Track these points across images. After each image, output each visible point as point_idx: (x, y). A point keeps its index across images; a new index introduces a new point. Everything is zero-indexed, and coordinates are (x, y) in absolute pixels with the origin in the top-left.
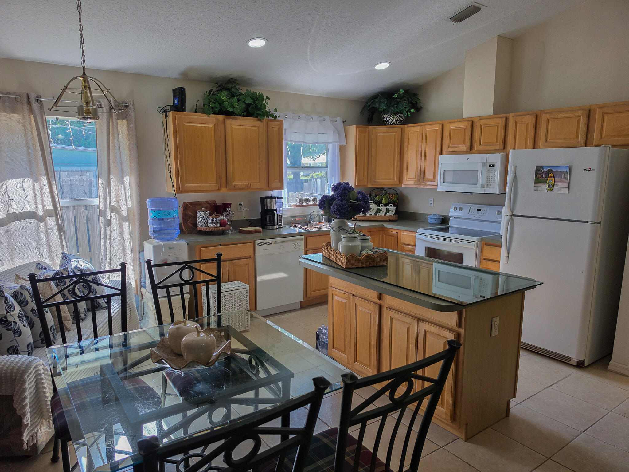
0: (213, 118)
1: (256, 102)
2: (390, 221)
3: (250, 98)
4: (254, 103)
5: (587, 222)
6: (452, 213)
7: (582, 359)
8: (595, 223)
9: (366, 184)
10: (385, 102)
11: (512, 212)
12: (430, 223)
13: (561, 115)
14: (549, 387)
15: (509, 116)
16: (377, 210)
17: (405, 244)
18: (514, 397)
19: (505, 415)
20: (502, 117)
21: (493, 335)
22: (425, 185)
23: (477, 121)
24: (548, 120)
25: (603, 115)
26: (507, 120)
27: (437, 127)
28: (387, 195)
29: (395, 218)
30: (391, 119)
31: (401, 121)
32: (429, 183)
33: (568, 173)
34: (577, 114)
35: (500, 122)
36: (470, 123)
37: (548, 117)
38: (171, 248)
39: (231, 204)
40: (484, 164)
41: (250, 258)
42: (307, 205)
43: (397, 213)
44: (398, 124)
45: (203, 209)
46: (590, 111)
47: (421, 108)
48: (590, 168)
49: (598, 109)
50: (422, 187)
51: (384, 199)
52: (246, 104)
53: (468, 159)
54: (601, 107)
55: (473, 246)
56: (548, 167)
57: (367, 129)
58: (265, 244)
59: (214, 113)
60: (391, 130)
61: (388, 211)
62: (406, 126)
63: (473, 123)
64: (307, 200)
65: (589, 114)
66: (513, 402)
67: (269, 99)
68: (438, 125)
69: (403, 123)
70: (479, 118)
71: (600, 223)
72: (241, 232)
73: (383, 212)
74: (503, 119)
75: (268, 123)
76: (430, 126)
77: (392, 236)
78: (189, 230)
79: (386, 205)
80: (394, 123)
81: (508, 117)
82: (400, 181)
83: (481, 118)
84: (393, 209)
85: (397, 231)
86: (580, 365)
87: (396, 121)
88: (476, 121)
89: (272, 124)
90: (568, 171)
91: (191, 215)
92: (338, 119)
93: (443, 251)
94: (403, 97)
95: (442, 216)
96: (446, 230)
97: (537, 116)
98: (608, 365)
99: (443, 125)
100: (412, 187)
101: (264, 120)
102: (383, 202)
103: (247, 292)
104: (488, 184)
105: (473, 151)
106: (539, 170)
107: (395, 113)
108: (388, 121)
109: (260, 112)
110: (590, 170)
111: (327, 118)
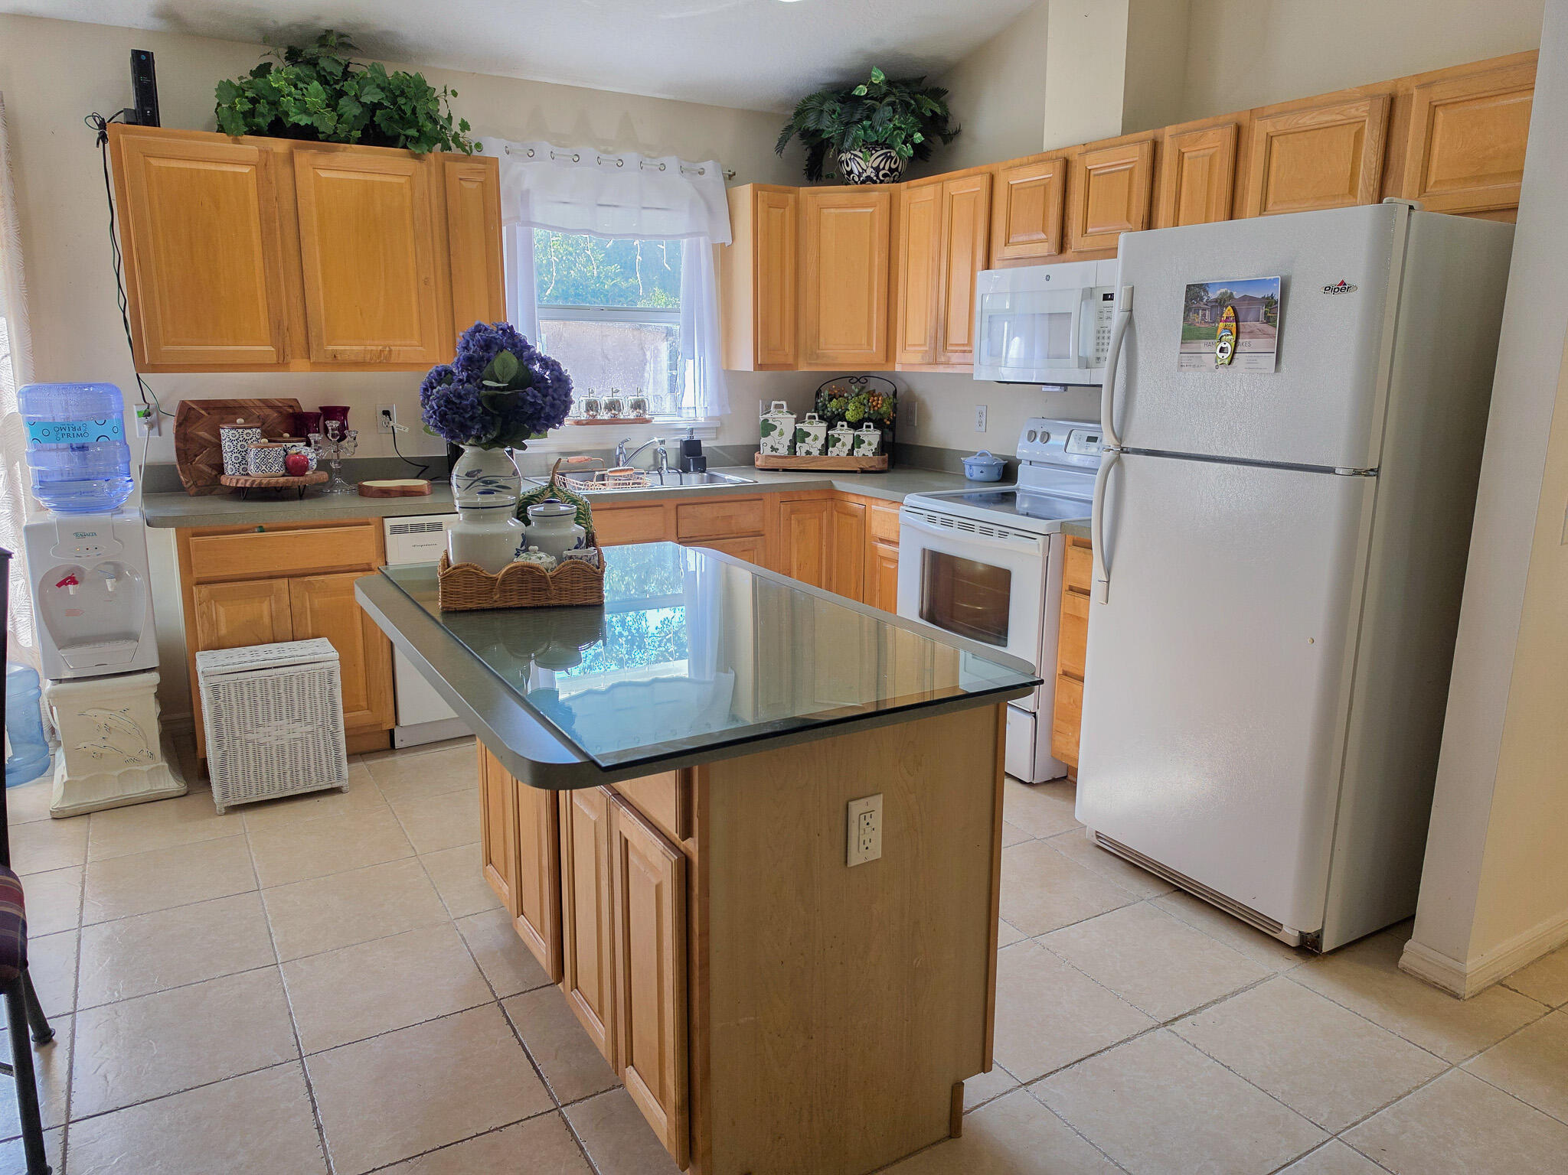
0: (252, 147)
1: (401, 101)
2: (863, 471)
3: (378, 86)
4: (394, 103)
5: (1331, 471)
6: (1023, 450)
7: (1311, 929)
8: (1357, 473)
9: (790, 360)
10: (834, 112)
11: (1120, 439)
12: (970, 480)
13: (1308, 120)
14: (1165, 1024)
15: (1163, 137)
16: (827, 439)
17: (882, 541)
18: (985, 1065)
19: (943, 1131)
20: (1142, 141)
21: (855, 859)
22: (947, 364)
23: (1077, 157)
24: (1270, 139)
25: (1433, 109)
26: (1156, 147)
27: (978, 185)
28: (862, 397)
29: (877, 462)
30: (859, 163)
31: (890, 169)
32: (955, 358)
33: (1276, 303)
34: (1353, 112)
35: (1136, 155)
36: (1059, 165)
37: (1271, 129)
38: (84, 536)
39: (349, 408)
40: (1088, 294)
41: (370, 570)
42: (614, 421)
43: (883, 447)
44: (882, 182)
45: (240, 421)
46: (1392, 101)
47: (958, 132)
48: (1343, 283)
49: (1415, 92)
50: (941, 369)
51: (851, 407)
52: (364, 105)
53: (1048, 278)
54: (1426, 83)
55: (1035, 549)
56: (1222, 285)
57: (791, 197)
58: (418, 528)
59: (257, 132)
60: (859, 198)
61: (858, 442)
62: (904, 185)
63: (1067, 164)
64: (613, 406)
65: (1391, 108)
66: (975, 1088)
67: (455, 94)
68: (979, 178)
69: (896, 176)
70: (1083, 149)
71: (1376, 472)
72: (364, 492)
73: (844, 445)
74: (1147, 148)
75: (444, 165)
76: (961, 182)
77: (852, 514)
78: (200, 483)
79: (856, 425)
80: (869, 178)
81: (1160, 140)
82: (889, 353)
83: (1088, 148)
84: (872, 437)
85: (863, 501)
86: (1308, 948)
87: (877, 169)
88: (1075, 158)
89: (457, 169)
90: (1278, 297)
91: (206, 440)
92: (709, 166)
93: (972, 563)
94: (886, 95)
95: (1004, 458)
96: (1007, 499)
97: (1238, 129)
98: (1400, 952)
99: (992, 178)
100: (917, 369)
101: (431, 157)
102: (849, 415)
103: (331, 673)
104: (1101, 354)
105: (1069, 253)
106: (1194, 293)
107: (871, 146)
108: (851, 172)
109: (413, 132)
110: (1343, 287)
111: (672, 162)
